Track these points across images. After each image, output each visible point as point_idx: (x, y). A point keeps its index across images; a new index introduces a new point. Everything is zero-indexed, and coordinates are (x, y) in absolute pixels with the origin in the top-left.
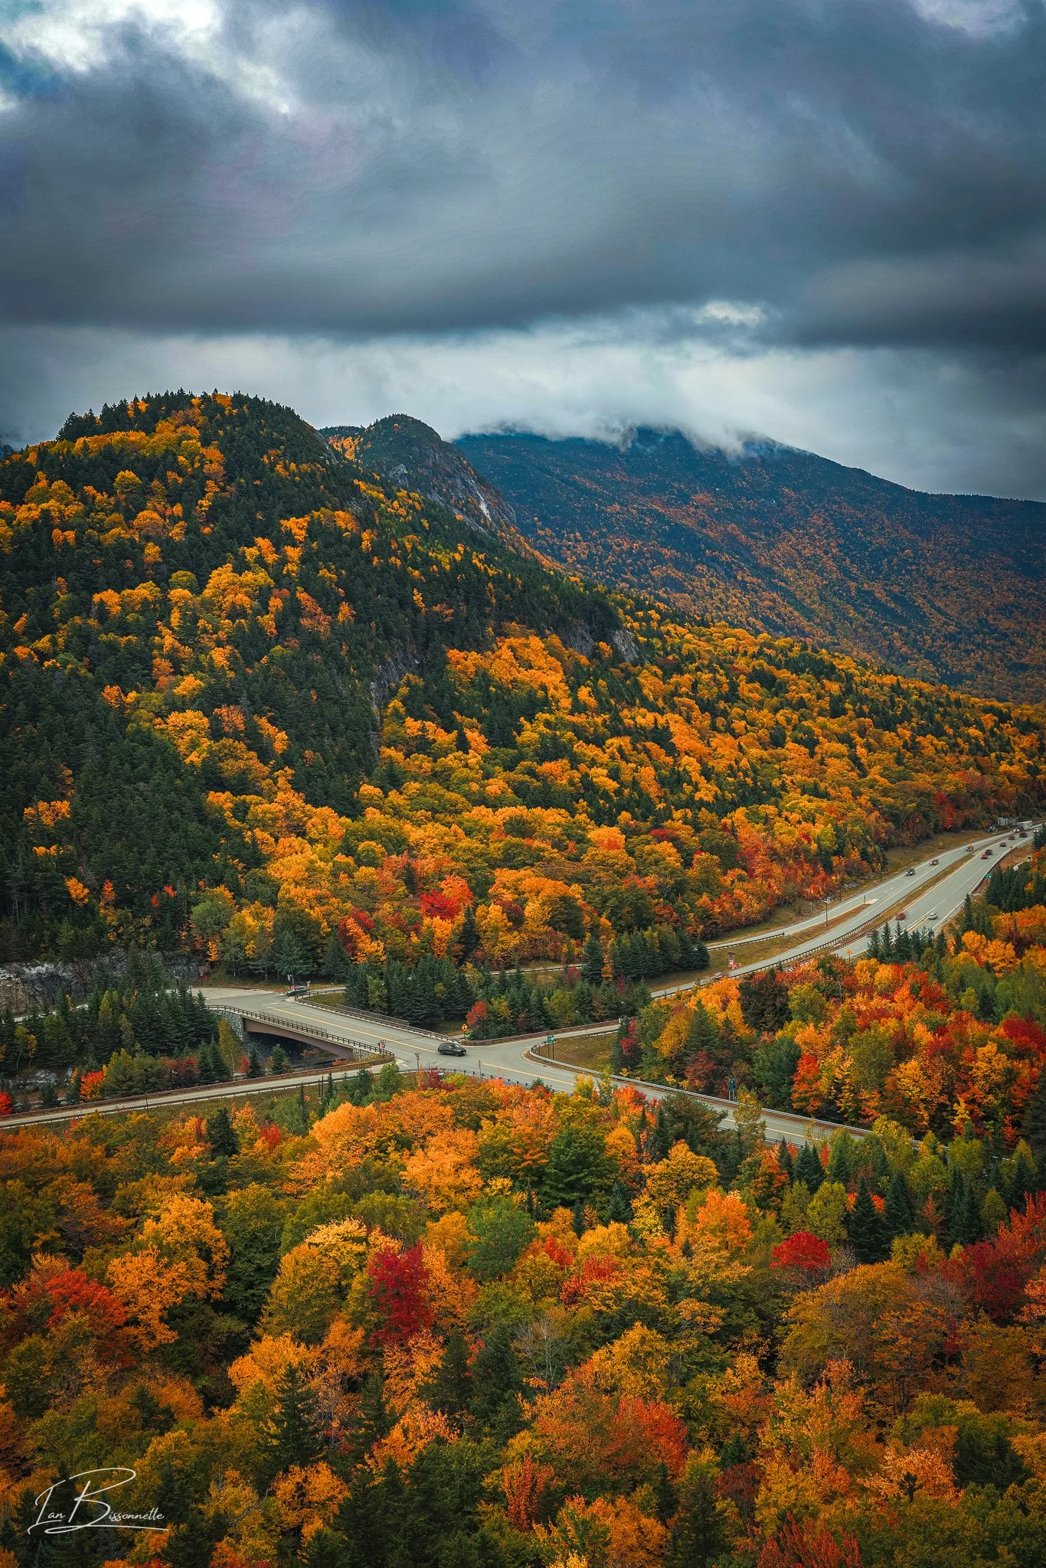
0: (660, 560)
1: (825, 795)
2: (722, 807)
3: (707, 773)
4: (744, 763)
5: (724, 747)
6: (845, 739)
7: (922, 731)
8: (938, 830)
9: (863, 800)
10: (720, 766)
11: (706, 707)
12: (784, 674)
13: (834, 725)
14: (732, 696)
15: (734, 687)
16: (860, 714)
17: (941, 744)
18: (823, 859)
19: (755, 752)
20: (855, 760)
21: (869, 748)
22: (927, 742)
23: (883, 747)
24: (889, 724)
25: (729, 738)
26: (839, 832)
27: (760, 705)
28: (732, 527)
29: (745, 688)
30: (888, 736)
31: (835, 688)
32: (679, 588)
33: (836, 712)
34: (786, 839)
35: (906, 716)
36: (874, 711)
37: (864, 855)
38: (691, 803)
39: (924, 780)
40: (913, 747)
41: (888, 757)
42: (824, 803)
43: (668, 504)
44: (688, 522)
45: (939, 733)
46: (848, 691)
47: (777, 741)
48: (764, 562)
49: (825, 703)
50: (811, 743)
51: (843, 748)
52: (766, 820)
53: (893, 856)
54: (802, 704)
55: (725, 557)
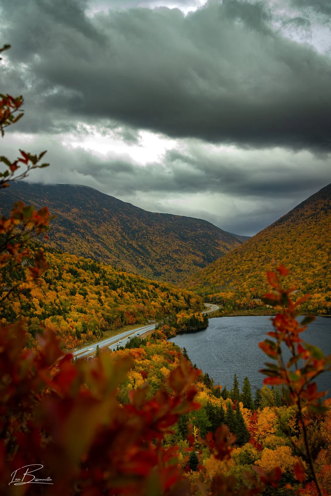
0: (59, 231)
1: (85, 313)
2: (44, 316)
3: (41, 305)
4: (58, 301)
5: (51, 295)
6: (98, 293)
7: (126, 291)
8: (125, 324)
9: (99, 314)
10: (47, 302)
11: (48, 281)
12: (80, 270)
13: (95, 288)
14: (59, 278)
15: (60, 274)
16: (105, 284)
17: (132, 295)
18: (78, 334)
19: (63, 297)
20: (100, 300)
21: (106, 296)
22: (127, 295)
23: (111, 296)
24: (114, 289)
25: (54, 293)
26: (84, 325)
27: (70, 281)
28: (85, 221)
29: (65, 276)
30: (113, 293)
31: (98, 275)
32: (65, 241)
33: (97, 283)
34: (64, 328)
35: (122, 285)
36: (110, 283)
37: (94, 333)
38: (32, 315)
39: (122, 308)
40: (121, 296)
41: (111, 299)
42: (83, 315)
43: (63, 212)
44: (70, 218)
45: (132, 291)
46: (103, 276)
47: (73, 293)
48: (96, 233)
49: (93, 281)
50: (85, 294)
51: (97, 296)
52: (58, 321)
53: (105, 333)
54: (85, 281)
55: (82, 231)
